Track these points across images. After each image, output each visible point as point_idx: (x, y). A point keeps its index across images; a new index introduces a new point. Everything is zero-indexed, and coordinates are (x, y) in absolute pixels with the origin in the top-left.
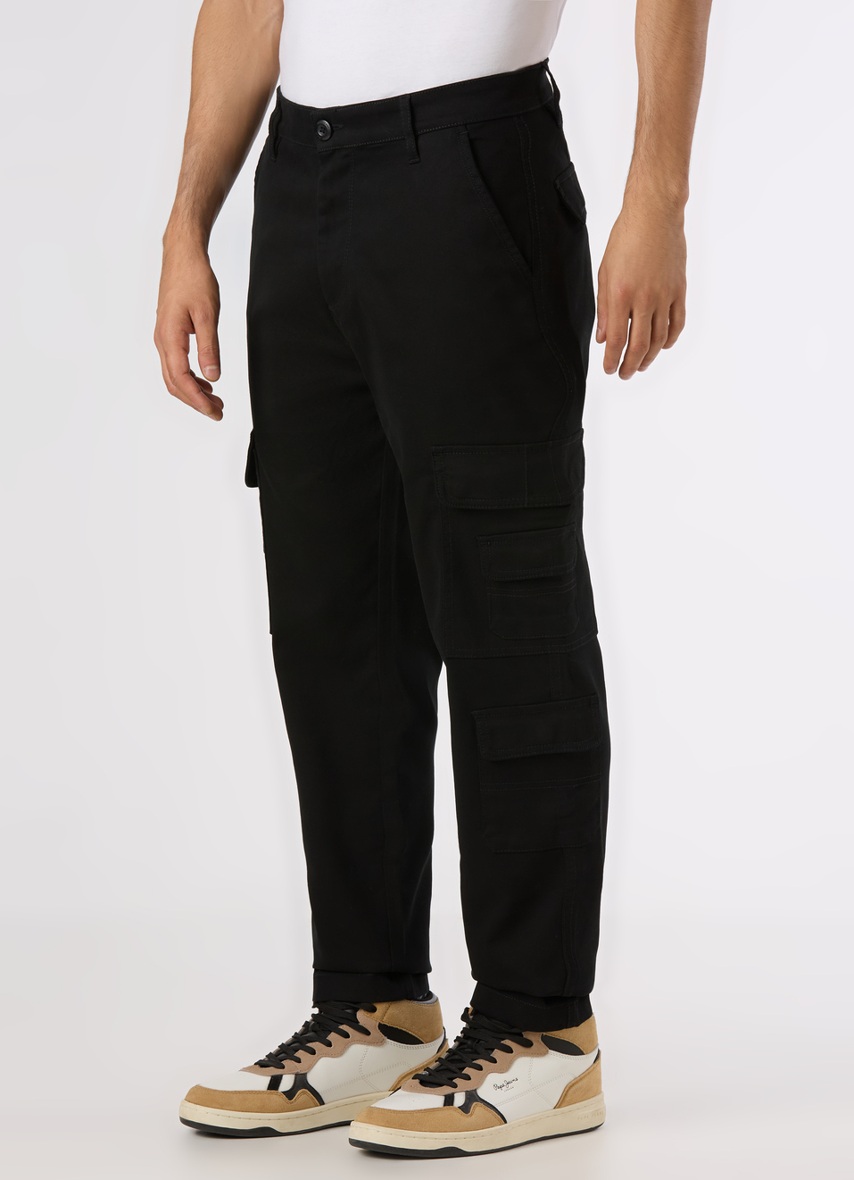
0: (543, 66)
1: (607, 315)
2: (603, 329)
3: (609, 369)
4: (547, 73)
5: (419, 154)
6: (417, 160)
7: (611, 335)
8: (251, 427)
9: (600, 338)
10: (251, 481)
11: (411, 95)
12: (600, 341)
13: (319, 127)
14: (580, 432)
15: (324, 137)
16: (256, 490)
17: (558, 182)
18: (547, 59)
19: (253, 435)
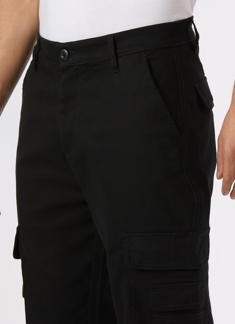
0: (190, 20)
1: (223, 163)
2: (221, 172)
3: (224, 192)
4: (193, 24)
5: (118, 68)
6: (117, 71)
7: (226, 175)
8: (17, 224)
9: (219, 177)
10: (16, 255)
11: (114, 35)
12: (219, 178)
13: (62, 53)
14: (208, 229)
15: (64, 59)
16: (19, 261)
17: (197, 85)
18: (192, 17)
19: (18, 228)
